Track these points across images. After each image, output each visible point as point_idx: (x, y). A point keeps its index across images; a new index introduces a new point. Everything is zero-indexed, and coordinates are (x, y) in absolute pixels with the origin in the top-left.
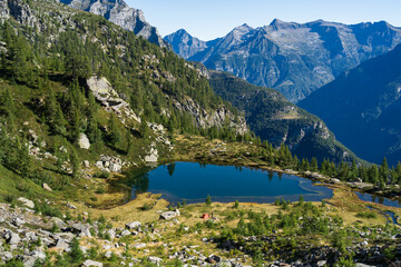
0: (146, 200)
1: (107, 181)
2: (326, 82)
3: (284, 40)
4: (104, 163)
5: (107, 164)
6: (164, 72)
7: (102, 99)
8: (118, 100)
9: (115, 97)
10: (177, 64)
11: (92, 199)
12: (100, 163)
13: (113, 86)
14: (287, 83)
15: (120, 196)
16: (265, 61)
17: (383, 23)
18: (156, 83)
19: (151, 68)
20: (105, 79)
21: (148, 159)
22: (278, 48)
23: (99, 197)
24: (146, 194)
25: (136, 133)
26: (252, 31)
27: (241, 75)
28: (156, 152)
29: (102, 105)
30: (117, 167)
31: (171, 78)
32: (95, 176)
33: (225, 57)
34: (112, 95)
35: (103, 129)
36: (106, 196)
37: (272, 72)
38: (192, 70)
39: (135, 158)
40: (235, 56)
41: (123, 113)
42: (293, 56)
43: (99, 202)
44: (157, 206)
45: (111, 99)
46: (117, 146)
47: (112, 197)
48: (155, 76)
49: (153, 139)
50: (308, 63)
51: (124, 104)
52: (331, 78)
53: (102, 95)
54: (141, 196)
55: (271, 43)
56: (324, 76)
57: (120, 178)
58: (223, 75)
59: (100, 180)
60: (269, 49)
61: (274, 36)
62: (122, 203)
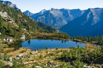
0: (23, 49)
1: (8, 45)
2: (65, 24)
3: (55, 13)
4: (6, 39)
5: (7, 39)
6: (24, 19)
7: (5, 19)
8: (11, 19)
9: (9, 18)
10: (27, 17)
11: (2, 50)
12: (5, 39)
13: (9, 15)
14: (56, 24)
15: (13, 49)
16: (50, 19)
17: (79, 9)
18: (21, 22)
19: (20, 18)
20: (6, 13)
21: (22, 38)
22: (53, 15)
23: (4, 49)
24: (22, 48)
25: (17, 30)
26: (46, 11)
27: (44, 22)
28: (24, 36)
29: (5, 21)
30: (11, 40)
31: (25, 21)
32: (3, 43)
33: (39, 18)
34: (8, 18)
35: (5, 28)
36: (7, 49)
37: (52, 21)
38: (31, 19)
39: (17, 38)
40: (42, 17)
41: (13, 24)
42: (57, 17)
43: (4, 51)
44: (27, 51)
45: (8, 19)
46: (11, 34)
47: (10, 49)
48: (21, 20)
49: (23, 32)
50: (61, 19)
51: (13, 21)
52: (66, 23)
53: (5, 18)
54: (21, 48)
55: (51, 14)
56: (65, 22)
57: (12, 43)
58: (39, 22)
59: (5, 44)
60: (51, 16)
61: (52, 12)
62: (14, 51)
